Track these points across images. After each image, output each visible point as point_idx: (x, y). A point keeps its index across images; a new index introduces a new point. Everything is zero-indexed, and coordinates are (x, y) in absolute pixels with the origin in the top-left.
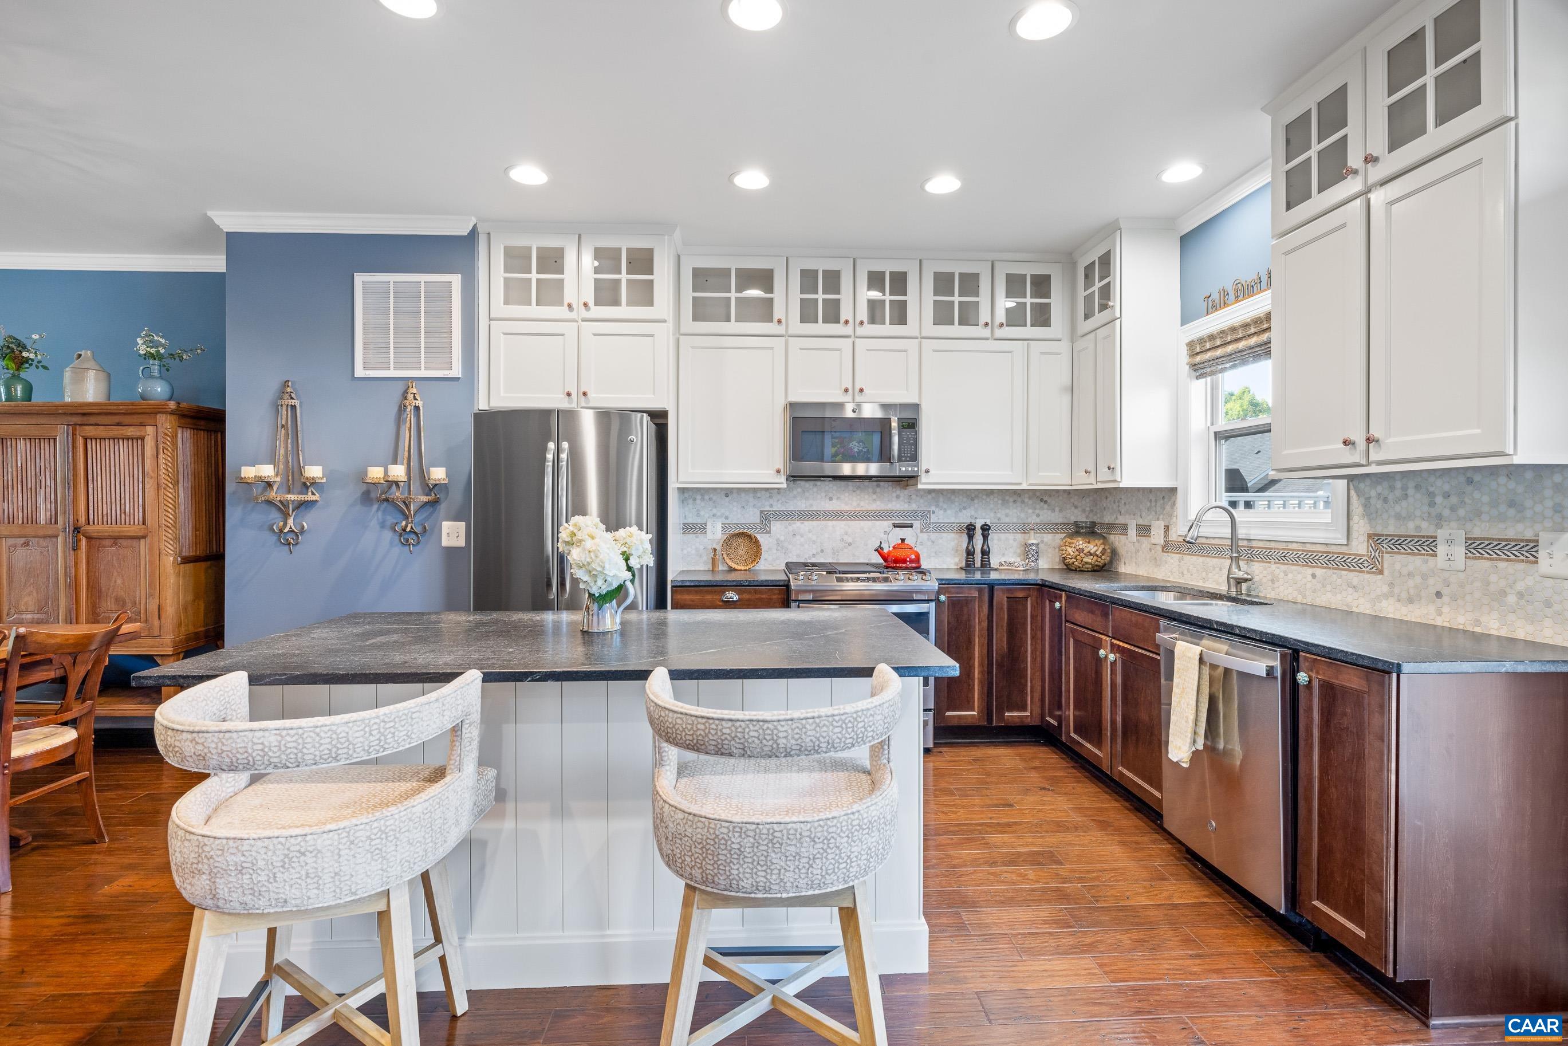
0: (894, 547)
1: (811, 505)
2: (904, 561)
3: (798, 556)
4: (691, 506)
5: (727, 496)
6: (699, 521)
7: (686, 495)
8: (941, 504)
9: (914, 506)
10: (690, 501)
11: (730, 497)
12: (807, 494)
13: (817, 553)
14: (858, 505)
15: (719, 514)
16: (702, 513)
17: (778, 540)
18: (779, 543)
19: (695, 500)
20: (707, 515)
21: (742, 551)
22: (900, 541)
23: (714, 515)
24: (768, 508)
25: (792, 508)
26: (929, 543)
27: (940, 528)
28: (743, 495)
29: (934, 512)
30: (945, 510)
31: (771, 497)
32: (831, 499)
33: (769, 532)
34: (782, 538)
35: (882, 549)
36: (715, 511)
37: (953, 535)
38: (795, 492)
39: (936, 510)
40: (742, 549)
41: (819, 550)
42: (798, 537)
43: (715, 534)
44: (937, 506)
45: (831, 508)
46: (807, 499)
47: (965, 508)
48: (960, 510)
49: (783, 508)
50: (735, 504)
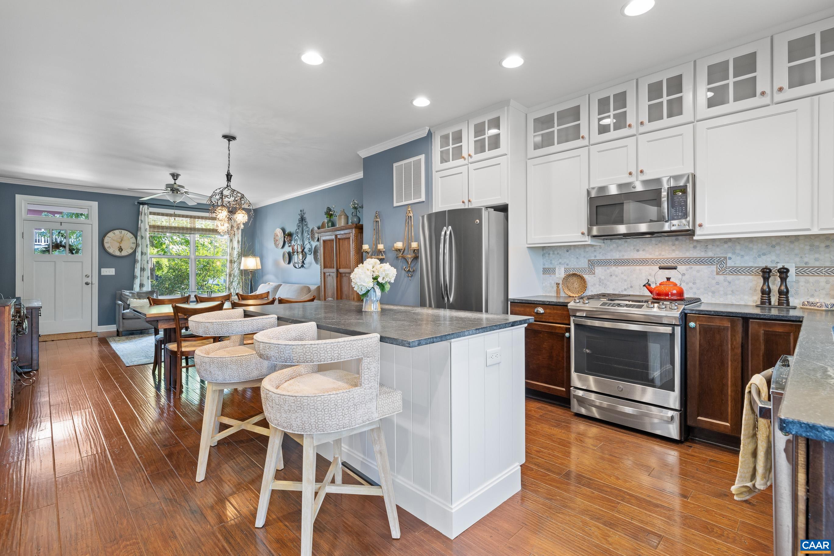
0: (660, 284)
1: (623, 256)
2: (667, 295)
3: (614, 289)
4: (547, 258)
5: (567, 251)
6: (551, 266)
7: (545, 251)
8: (737, 251)
9: (710, 254)
10: (547, 255)
11: (569, 252)
12: (620, 248)
13: (628, 288)
14: (660, 254)
15: (563, 262)
16: (553, 262)
17: (600, 279)
18: (600, 280)
19: (549, 254)
20: (556, 263)
21: (576, 285)
22: (666, 280)
23: (560, 263)
24: (593, 258)
25: (609, 258)
26: (727, 283)
27: (737, 271)
28: (577, 250)
29: (730, 258)
30: (742, 256)
31: (595, 251)
32: (638, 251)
33: (594, 274)
34: (603, 278)
35: (649, 285)
36: (560, 260)
37: (750, 277)
38: (611, 247)
39: (733, 257)
40: (576, 284)
41: (629, 286)
42: (614, 277)
43: (560, 274)
44: (734, 253)
45: (638, 257)
46: (620, 251)
47: (764, 254)
48: (759, 256)
49: (604, 258)
50: (573, 256)
